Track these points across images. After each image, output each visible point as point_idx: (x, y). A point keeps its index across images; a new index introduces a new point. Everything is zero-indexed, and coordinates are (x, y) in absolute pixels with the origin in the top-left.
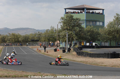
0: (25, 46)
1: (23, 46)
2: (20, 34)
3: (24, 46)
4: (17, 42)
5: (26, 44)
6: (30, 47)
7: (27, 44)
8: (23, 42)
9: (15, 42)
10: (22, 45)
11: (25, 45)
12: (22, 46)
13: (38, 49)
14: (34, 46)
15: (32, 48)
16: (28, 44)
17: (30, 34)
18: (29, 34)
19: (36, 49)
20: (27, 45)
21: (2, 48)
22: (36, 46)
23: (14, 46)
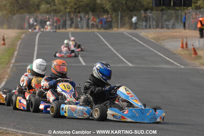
0: (125, 31)
1: (115, 30)
4: (87, 13)
5: (126, 19)
6: (150, 34)
7: (134, 19)
10: (110, 27)
11: (123, 25)
12: (109, 31)
13: (185, 46)
14: (165, 32)
15: (158, 39)
19: (174, 46)
21: (18, 38)
22: (178, 30)
23: (72, 30)
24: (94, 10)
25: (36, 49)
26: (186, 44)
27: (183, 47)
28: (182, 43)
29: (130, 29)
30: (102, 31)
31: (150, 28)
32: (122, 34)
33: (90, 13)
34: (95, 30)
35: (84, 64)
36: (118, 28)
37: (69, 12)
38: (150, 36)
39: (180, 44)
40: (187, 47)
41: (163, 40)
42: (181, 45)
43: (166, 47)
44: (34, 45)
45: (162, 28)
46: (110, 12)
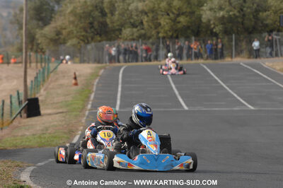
0: (242, 61)
1: (228, 60)
3: (237, 60)
4: (188, 38)
6: (277, 64)
8: (227, 32)
9: (177, 34)
11: (239, 53)
12: (219, 62)
16: (261, 45)
21: (94, 75)
24: (197, 34)
25: (120, 89)
29: (249, 58)
30: (210, 61)
31: (277, 55)
32: (239, 65)
33: (193, 38)
34: (200, 61)
35: (186, 108)
36: (232, 57)
37: (164, 38)
38: (278, 68)
44: (117, 84)
46: (220, 36)
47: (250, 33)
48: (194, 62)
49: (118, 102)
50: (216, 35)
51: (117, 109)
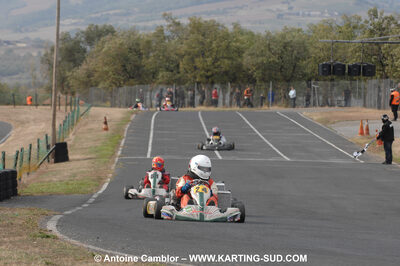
0: (278, 109)
2: (246, 26)
3: (275, 109)
4: (223, 84)
6: (314, 114)
7: (292, 93)
8: (264, 80)
9: (210, 79)
13: (365, 132)
15: (327, 121)
17: (314, 29)
18: (305, 28)
19: (350, 131)
20: (293, 103)
21: (125, 120)
22: (355, 109)
23: (203, 108)
24: (234, 80)
25: (151, 135)
26: (368, 129)
27: (362, 133)
28: (362, 128)
29: (286, 107)
30: (246, 109)
31: (314, 105)
32: (275, 113)
33: (229, 84)
34: (236, 108)
35: (220, 158)
37: (198, 83)
38: (315, 118)
39: (357, 129)
40: (368, 133)
41: (334, 123)
42: (359, 131)
43: (339, 133)
44: (150, 130)
45: (332, 105)
46: (258, 83)
47: (288, 81)
48: (228, 109)
49: (150, 149)
50: (253, 81)
51: (149, 156)
